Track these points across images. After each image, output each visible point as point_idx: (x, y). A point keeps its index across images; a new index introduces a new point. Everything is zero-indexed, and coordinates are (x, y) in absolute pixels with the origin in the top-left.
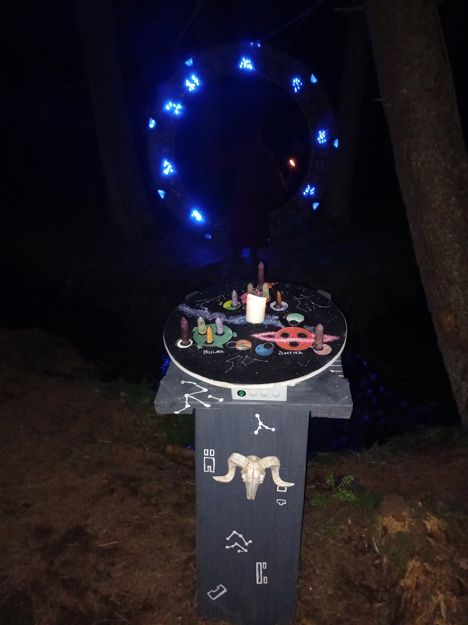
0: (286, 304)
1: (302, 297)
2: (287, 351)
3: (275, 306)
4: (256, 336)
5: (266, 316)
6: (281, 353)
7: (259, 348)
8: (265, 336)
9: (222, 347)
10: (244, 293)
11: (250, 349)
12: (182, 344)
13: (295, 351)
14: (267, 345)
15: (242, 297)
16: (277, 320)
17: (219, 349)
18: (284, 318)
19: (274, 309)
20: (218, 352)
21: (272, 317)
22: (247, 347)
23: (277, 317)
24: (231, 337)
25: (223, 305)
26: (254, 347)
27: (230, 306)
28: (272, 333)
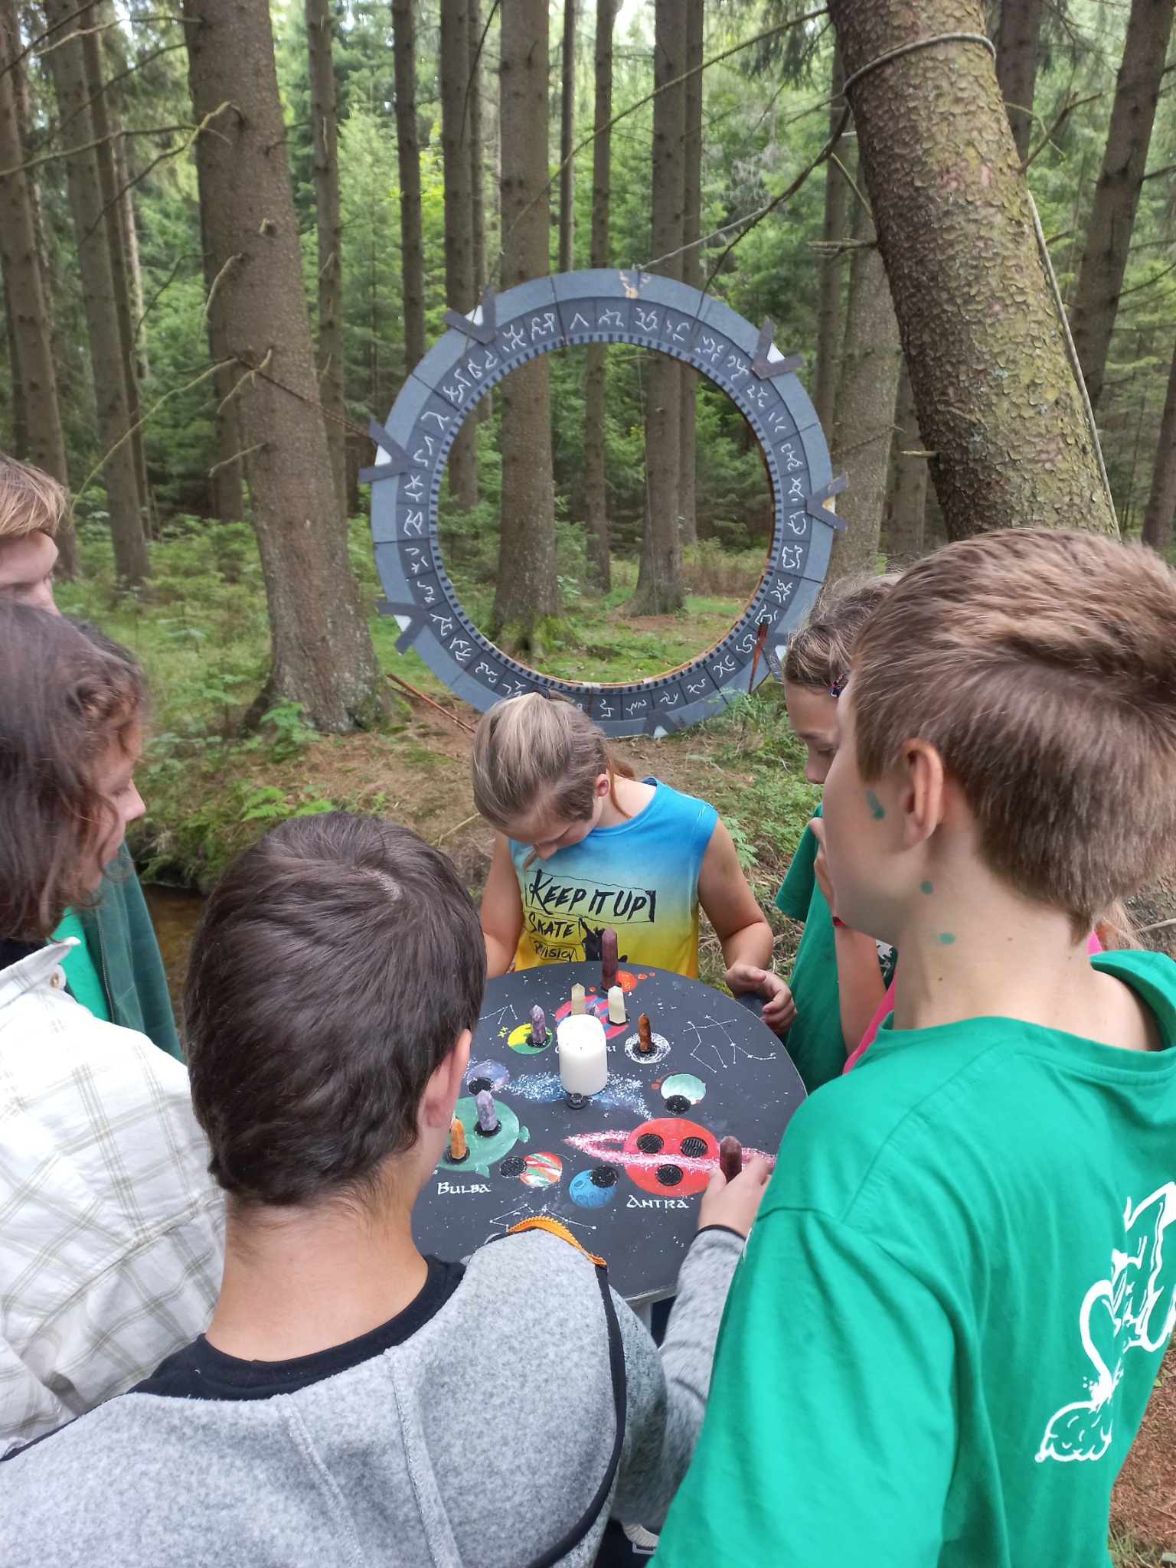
0: (667, 1043)
1: (708, 1022)
2: (649, 1196)
3: (637, 1050)
4: (579, 1141)
5: (611, 1079)
6: (633, 1203)
7: (580, 1182)
8: (598, 1145)
9: (486, 1173)
10: (564, 1002)
11: (557, 1183)
13: (669, 1199)
14: (605, 1174)
15: (557, 1015)
16: (637, 1092)
17: (479, 1179)
18: (654, 1086)
19: (634, 1057)
20: (475, 1188)
21: (624, 1083)
22: (551, 1176)
23: (637, 1084)
24: (513, 1142)
25: (507, 1036)
26: (567, 1177)
27: (523, 1040)
28: (620, 1136)
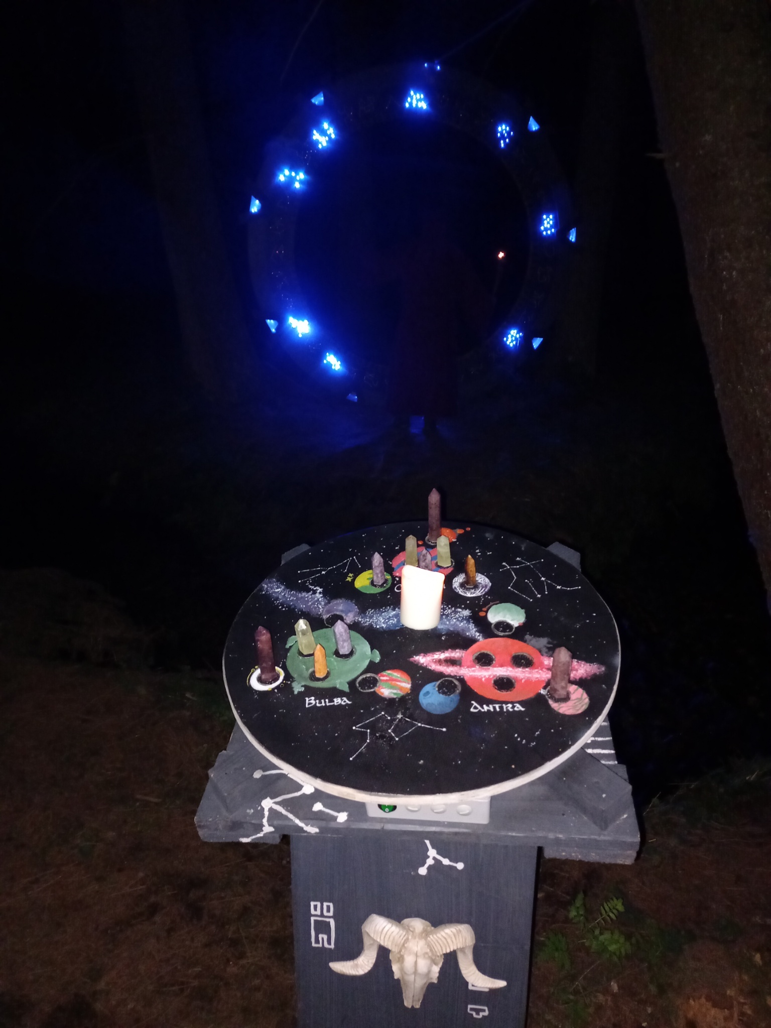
0: (487, 580)
1: (519, 563)
2: (489, 702)
3: (462, 585)
4: (422, 659)
5: (444, 609)
6: (475, 708)
7: (428, 693)
8: (440, 662)
9: (346, 688)
10: (398, 552)
11: (408, 694)
12: (260, 680)
13: (507, 703)
14: (447, 685)
15: (395, 563)
16: (467, 619)
17: (340, 694)
18: (482, 614)
19: (460, 591)
20: (337, 701)
21: (456, 612)
22: (401, 688)
23: (467, 613)
24: (367, 663)
25: (353, 580)
26: (416, 689)
27: (368, 583)
28: (456, 654)
